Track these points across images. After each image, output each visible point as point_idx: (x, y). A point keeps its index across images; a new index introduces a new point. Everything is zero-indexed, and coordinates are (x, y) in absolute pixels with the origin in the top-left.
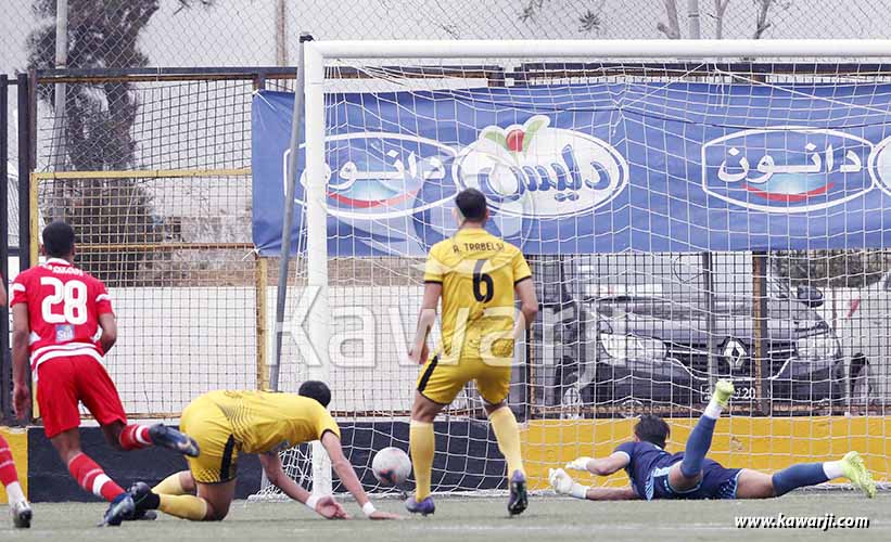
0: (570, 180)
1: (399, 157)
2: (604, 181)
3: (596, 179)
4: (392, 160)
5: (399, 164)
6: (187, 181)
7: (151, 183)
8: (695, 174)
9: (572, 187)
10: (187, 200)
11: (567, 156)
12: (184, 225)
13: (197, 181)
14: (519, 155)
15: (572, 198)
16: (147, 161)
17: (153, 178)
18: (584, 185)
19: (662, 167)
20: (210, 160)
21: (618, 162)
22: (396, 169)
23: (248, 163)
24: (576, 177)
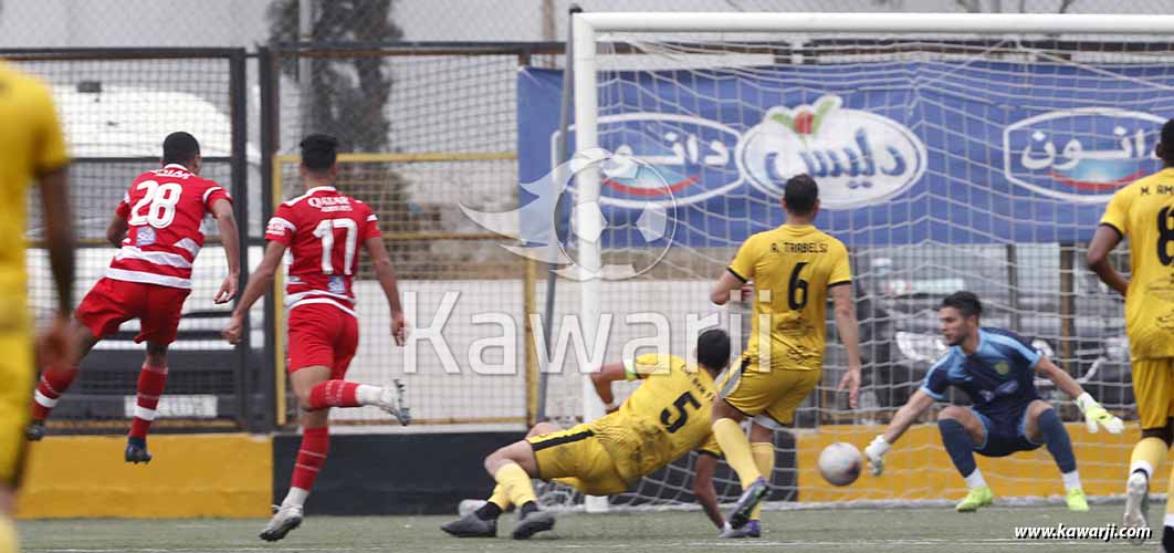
0: (863, 166)
1: (678, 141)
2: (900, 167)
3: (892, 165)
4: (670, 144)
5: (678, 148)
6: (446, 166)
7: (407, 167)
8: (997, 159)
9: (865, 173)
10: (447, 186)
11: (861, 140)
12: (445, 214)
13: (457, 166)
14: (809, 138)
15: (867, 185)
16: (403, 143)
17: (411, 162)
18: (878, 171)
19: (961, 153)
20: (472, 143)
21: (914, 146)
22: (673, 154)
23: (513, 146)
24: (870, 163)
